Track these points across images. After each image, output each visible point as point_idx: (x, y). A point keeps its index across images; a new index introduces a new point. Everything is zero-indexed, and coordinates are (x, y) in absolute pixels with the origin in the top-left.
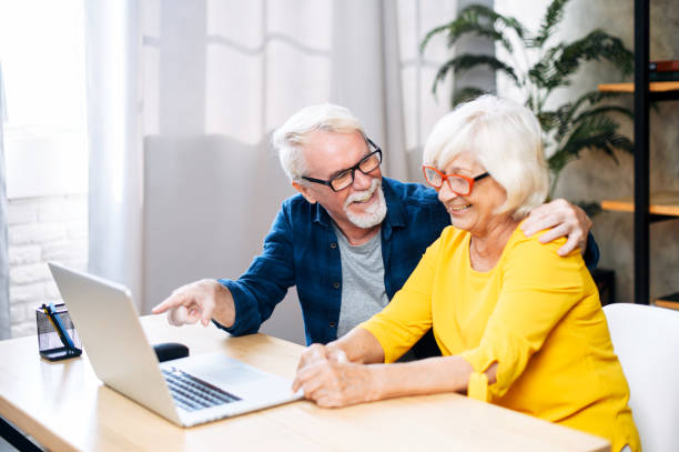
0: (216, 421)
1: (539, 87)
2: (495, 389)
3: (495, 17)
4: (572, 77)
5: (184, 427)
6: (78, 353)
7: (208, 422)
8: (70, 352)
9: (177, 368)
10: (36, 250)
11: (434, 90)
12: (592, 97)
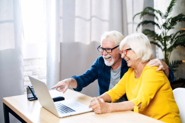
0: (68, 116)
1: (166, 29)
2: (140, 110)
3: (154, 10)
4: (174, 26)
5: (60, 118)
6: (37, 99)
7: (66, 117)
8: (35, 98)
9: (61, 103)
10: (31, 72)
11: (137, 30)
12: (180, 32)
